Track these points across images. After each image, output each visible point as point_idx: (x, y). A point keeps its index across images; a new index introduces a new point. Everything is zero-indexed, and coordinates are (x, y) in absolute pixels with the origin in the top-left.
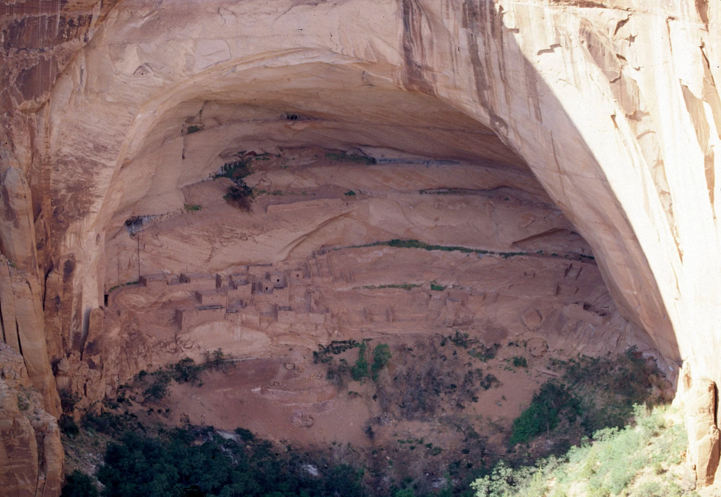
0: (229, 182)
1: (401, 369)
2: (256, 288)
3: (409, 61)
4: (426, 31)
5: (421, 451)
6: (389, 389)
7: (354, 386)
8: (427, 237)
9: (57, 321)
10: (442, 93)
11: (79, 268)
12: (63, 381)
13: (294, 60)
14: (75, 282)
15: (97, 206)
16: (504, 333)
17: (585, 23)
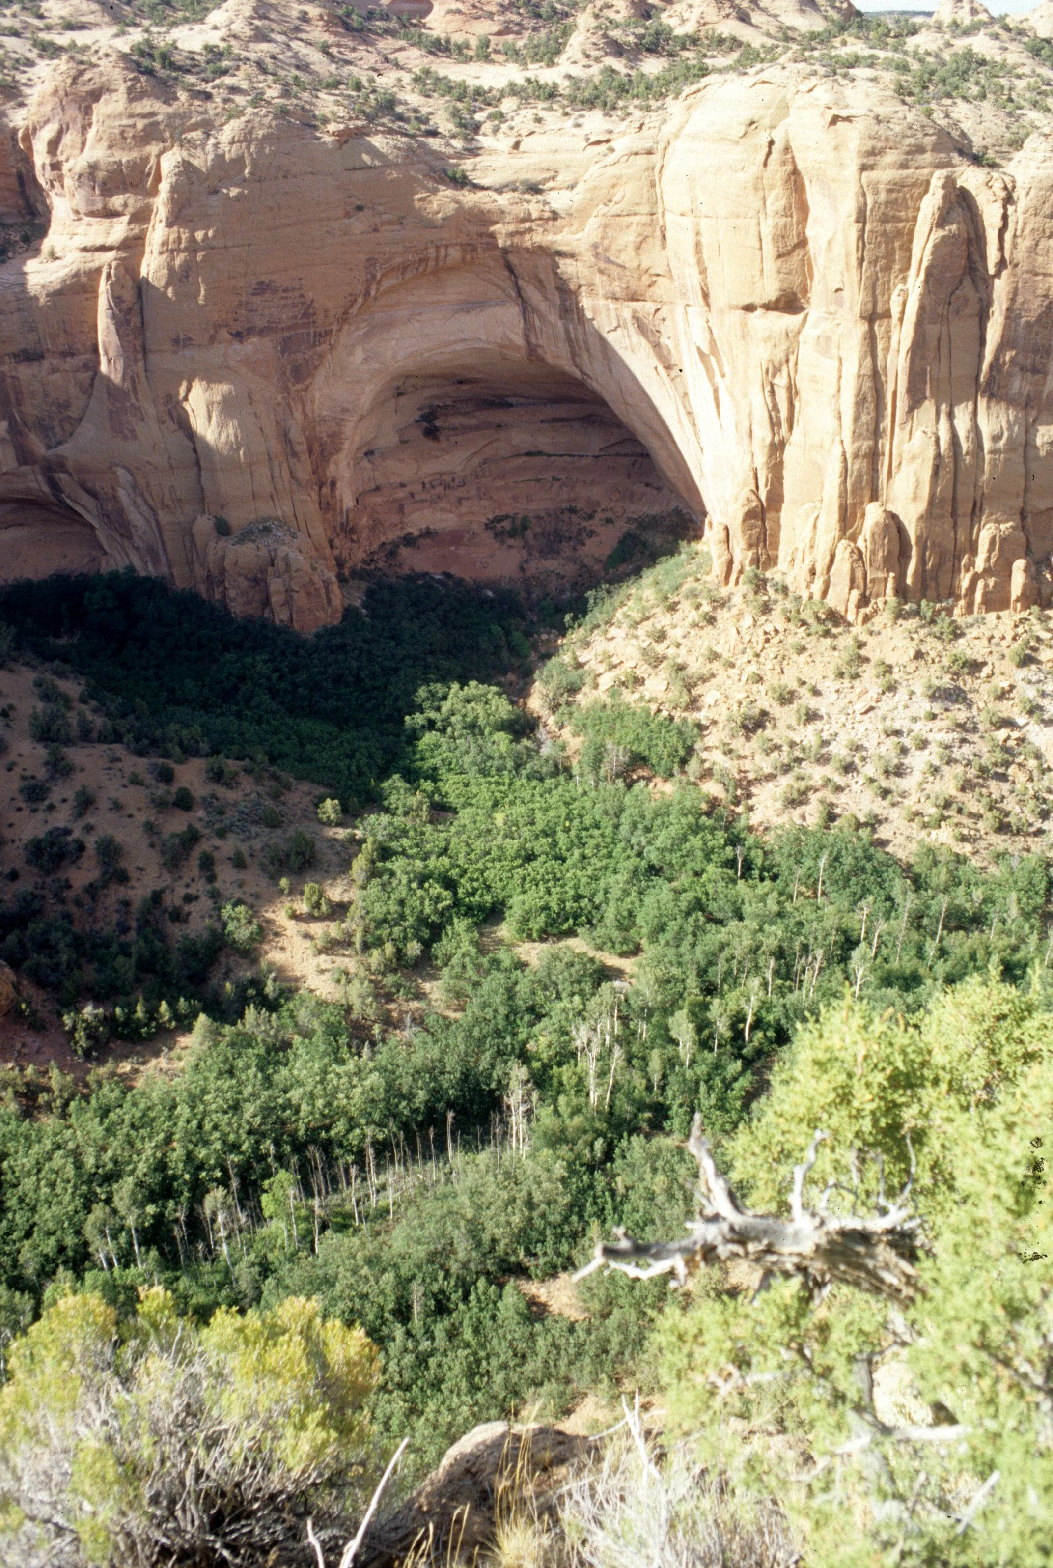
0: (425, 424)
1: (538, 530)
2: (447, 487)
3: (528, 343)
4: (537, 323)
5: (553, 577)
6: (532, 542)
7: (511, 542)
8: (547, 449)
9: (329, 516)
10: (550, 360)
11: (339, 484)
12: (336, 552)
13: (459, 347)
14: (338, 493)
15: (346, 445)
16: (598, 504)
17: (635, 312)
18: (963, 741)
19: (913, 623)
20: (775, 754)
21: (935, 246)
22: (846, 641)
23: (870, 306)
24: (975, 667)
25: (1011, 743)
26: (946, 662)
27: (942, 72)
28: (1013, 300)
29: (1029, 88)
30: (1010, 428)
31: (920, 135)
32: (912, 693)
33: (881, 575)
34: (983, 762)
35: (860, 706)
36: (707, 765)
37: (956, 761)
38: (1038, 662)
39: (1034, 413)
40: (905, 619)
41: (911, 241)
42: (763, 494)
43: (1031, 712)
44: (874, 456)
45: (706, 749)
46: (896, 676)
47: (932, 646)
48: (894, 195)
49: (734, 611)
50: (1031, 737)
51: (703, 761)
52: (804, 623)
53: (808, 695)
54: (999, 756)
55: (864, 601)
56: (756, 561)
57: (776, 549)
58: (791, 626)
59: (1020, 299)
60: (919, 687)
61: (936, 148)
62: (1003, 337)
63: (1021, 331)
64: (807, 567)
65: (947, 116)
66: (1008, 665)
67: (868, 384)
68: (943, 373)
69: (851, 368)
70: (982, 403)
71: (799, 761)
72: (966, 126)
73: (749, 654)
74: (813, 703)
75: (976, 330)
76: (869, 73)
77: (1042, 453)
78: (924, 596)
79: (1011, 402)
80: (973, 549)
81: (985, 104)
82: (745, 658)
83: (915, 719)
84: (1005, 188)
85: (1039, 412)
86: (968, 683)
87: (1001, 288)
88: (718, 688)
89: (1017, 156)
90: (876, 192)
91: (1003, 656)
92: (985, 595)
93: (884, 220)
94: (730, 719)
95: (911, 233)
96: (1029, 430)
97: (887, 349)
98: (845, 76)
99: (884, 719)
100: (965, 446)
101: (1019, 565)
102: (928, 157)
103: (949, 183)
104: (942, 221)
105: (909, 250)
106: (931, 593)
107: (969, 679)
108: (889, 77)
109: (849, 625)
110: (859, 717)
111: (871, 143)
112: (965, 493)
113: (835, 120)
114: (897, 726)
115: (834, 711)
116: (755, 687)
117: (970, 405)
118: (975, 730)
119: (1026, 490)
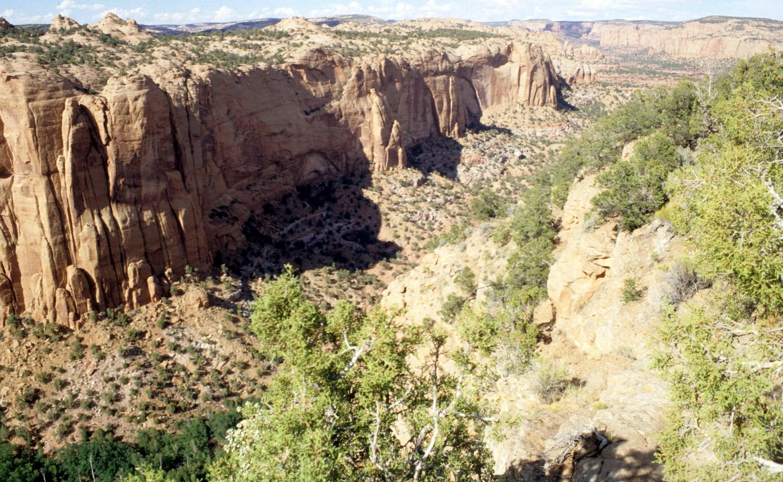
18: (146, 373)
19: (105, 322)
20: (49, 411)
21: (74, 134)
22: (72, 340)
23: (46, 168)
24: (141, 335)
25: (170, 367)
26: (127, 336)
27: (60, 52)
28: (117, 155)
29: (104, 57)
30: (130, 215)
31: (55, 82)
32: (114, 357)
33: (82, 301)
34: (158, 380)
35: (88, 371)
36: (10, 429)
37: (145, 384)
38: (172, 324)
39: (140, 206)
40: (101, 320)
41: (61, 133)
42: (8, 274)
43: (175, 349)
44: (65, 243)
45: (8, 420)
46: (104, 349)
47: (118, 331)
48: (47, 112)
49: (7, 340)
50: (179, 361)
51: (8, 428)
52: (47, 337)
53: (59, 374)
54: (166, 375)
55: (77, 317)
56: (12, 310)
57: (23, 301)
58: (41, 340)
59: (121, 154)
60: (116, 353)
61: (64, 88)
62: (117, 173)
63: (125, 169)
64: (41, 307)
65: (67, 72)
66: (157, 329)
67: (53, 207)
68: (91, 194)
69: (43, 200)
70: (114, 206)
71: (63, 410)
72: (77, 76)
73: (20, 361)
74: (63, 377)
75: (103, 171)
76: (22, 54)
77: (148, 224)
78: (107, 307)
79: (127, 203)
80: (126, 278)
81: (84, 65)
82: (19, 364)
83: (119, 370)
84: (103, 103)
85: (142, 205)
86: (140, 343)
87: (110, 149)
88: (7, 385)
89: (105, 88)
90: (38, 112)
91: (154, 326)
92: (137, 298)
93: (45, 125)
94: (18, 399)
95: (60, 129)
96: (139, 214)
97: (60, 188)
98: (10, 56)
99: (103, 374)
100: (110, 228)
101: (150, 279)
102: (61, 92)
103: (75, 104)
104: (74, 121)
105: (61, 138)
106: (111, 304)
107: (140, 341)
108: (33, 56)
109: (72, 331)
110: (89, 377)
111: (30, 88)
112: (115, 250)
113: (9, 78)
114: (110, 376)
115: (75, 378)
116: (28, 378)
117: (108, 208)
118: (150, 366)
119: (145, 243)
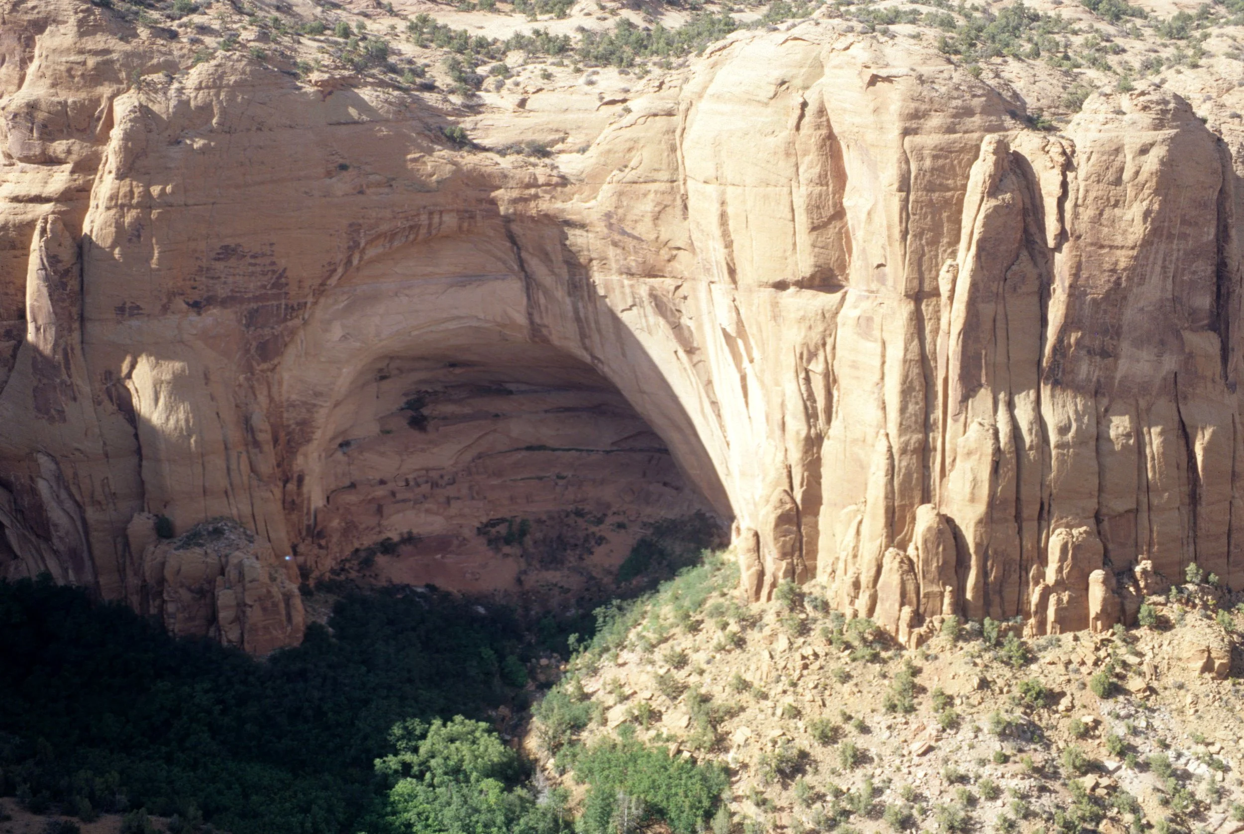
0: (410, 413)
1: (539, 535)
2: (435, 485)
3: (532, 322)
4: (542, 301)
5: (556, 591)
6: (532, 550)
7: (507, 549)
8: (551, 443)
9: (294, 517)
10: (555, 340)
11: (307, 480)
12: (301, 559)
13: (452, 325)
14: (305, 489)
15: (318, 434)
16: (608, 506)
17: (652, 289)
18: (1043, 789)
19: (975, 646)
20: (818, 805)
21: (987, 217)
22: (897, 667)
23: (916, 283)
24: (1051, 698)
25: (1101, 792)
26: (1016, 692)
27: (991, 28)
28: (1076, 275)
29: (1086, 45)
30: (1079, 419)
31: (967, 96)
32: (978, 730)
33: (936, 589)
34: (1068, 815)
35: (917, 746)
36: (736, 819)
37: (1035, 815)
38: (1127, 692)
39: (1105, 401)
40: (967, 640)
41: (960, 212)
42: (798, 495)
43: (1121, 754)
44: (924, 451)
45: (736, 799)
46: (958, 709)
47: (999, 673)
48: (941, 162)
49: (767, 631)
50: (1125, 785)
51: (732, 814)
52: (848, 646)
53: (855, 732)
54: (1087, 808)
55: (917, 619)
56: (791, 573)
57: (815, 559)
58: (833, 649)
59: (1084, 274)
60: (986, 723)
61: (986, 111)
62: (1066, 316)
63: (1087, 310)
64: (849, 579)
65: (997, 76)
66: (1090, 696)
67: (915, 371)
68: (1001, 358)
69: (896, 352)
70: (1046, 392)
71: (846, 814)
72: (1019, 86)
73: (784, 683)
74: (861, 742)
75: (1036, 309)
76: (910, 29)
77: (1118, 447)
78: (987, 614)
79: (1078, 389)
80: (1043, 560)
81: (1038, 62)
82: (780, 688)
83: (983, 762)
84: (1064, 153)
85: (1111, 401)
86: (1043, 717)
87: (1062, 262)
88: (749, 723)
89: (1076, 118)
90: (921, 159)
91: (1084, 686)
92: (1057, 611)
93: (930, 188)
94: (763, 762)
95: (960, 202)
96: (1101, 420)
97: (936, 331)
98: (885, 32)
99: (946, 761)
100: (1028, 439)
101: (1097, 576)
102: (977, 120)
103: (1002, 148)
104: (994, 189)
105: (959, 222)
106: (996, 609)
107: (1045, 713)
108: (932, 34)
109: (901, 647)
110: (916, 760)
111: (913, 105)
112: (1031, 493)
113: (874, 80)
114: (962, 771)
115: (886, 751)
116: (792, 723)
117: (1032, 394)
118: (1056, 775)
119: (1101, 489)
